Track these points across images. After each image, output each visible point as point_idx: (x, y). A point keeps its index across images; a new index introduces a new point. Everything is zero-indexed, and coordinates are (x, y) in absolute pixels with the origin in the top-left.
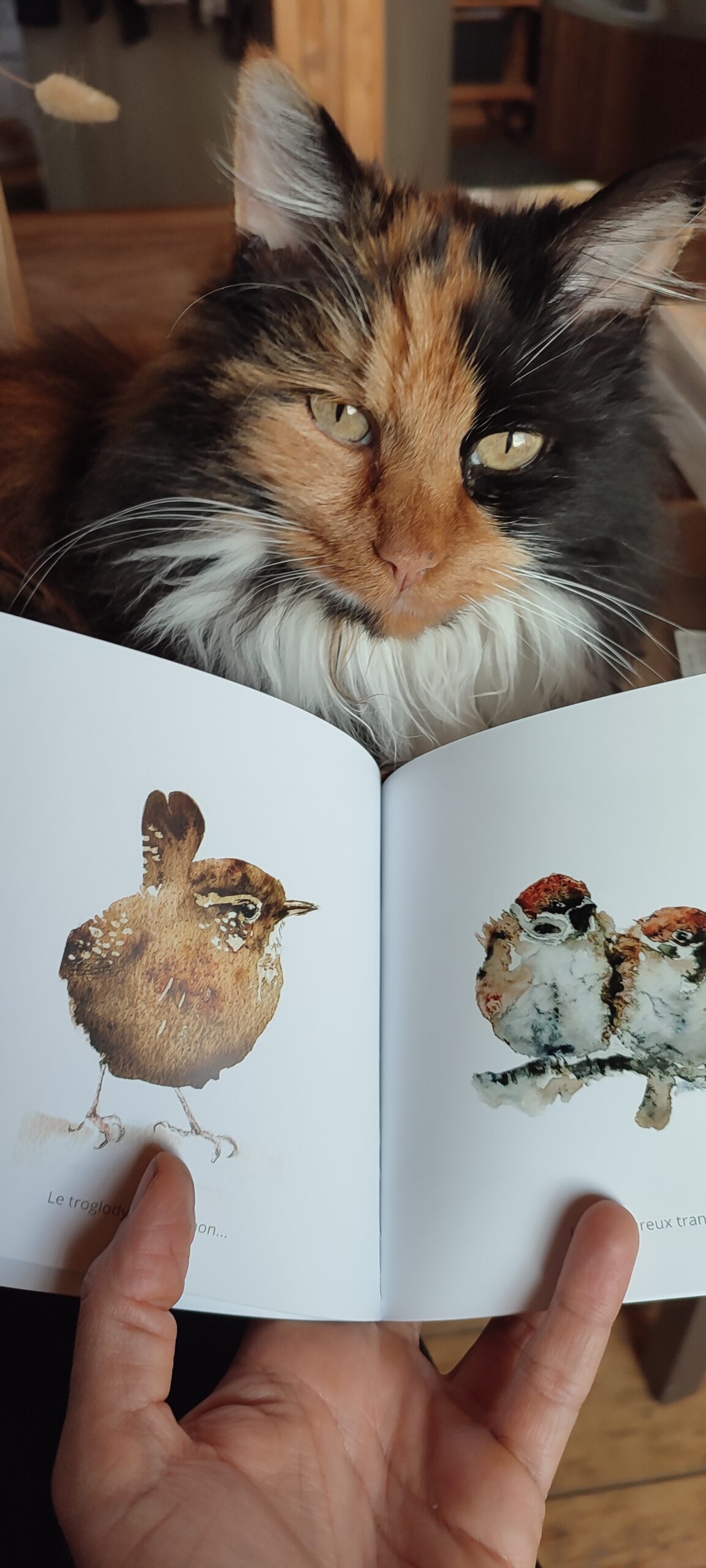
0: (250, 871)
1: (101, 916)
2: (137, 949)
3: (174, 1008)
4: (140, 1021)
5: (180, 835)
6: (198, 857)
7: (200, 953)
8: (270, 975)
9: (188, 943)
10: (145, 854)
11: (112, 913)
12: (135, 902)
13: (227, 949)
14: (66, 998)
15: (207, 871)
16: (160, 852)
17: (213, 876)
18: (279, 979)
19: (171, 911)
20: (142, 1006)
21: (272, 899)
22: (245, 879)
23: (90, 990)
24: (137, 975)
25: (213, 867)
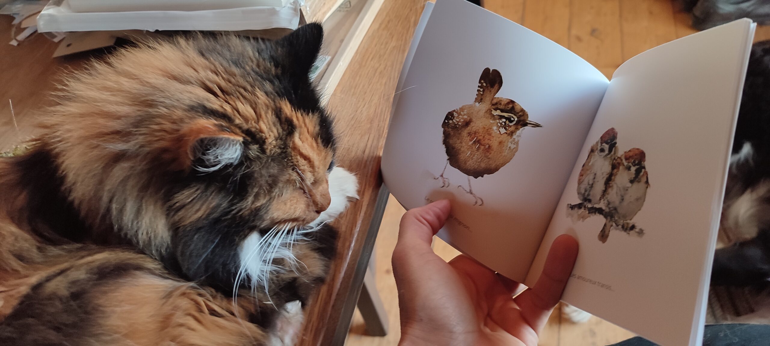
0: (516, 106)
1: (458, 109)
2: (467, 124)
3: (474, 148)
4: (462, 149)
5: (492, 86)
6: (497, 96)
7: (488, 131)
8: (513, 146)
9: (485, 126)
10: (478, 90)
11: (462, 109)
12: (470, 107)
13: (498, 132)
14: (442, 135)
15: (499, 102)
16: (483, 91)
17: (500, 104)
18: (516, 149)
19: (482, 113)
20: (464, 144)
21: (522, 118)
22: (513, 108)
23: (449, 134)
24: (465, 133)
25: (501, 101)
